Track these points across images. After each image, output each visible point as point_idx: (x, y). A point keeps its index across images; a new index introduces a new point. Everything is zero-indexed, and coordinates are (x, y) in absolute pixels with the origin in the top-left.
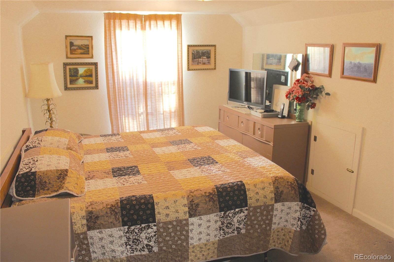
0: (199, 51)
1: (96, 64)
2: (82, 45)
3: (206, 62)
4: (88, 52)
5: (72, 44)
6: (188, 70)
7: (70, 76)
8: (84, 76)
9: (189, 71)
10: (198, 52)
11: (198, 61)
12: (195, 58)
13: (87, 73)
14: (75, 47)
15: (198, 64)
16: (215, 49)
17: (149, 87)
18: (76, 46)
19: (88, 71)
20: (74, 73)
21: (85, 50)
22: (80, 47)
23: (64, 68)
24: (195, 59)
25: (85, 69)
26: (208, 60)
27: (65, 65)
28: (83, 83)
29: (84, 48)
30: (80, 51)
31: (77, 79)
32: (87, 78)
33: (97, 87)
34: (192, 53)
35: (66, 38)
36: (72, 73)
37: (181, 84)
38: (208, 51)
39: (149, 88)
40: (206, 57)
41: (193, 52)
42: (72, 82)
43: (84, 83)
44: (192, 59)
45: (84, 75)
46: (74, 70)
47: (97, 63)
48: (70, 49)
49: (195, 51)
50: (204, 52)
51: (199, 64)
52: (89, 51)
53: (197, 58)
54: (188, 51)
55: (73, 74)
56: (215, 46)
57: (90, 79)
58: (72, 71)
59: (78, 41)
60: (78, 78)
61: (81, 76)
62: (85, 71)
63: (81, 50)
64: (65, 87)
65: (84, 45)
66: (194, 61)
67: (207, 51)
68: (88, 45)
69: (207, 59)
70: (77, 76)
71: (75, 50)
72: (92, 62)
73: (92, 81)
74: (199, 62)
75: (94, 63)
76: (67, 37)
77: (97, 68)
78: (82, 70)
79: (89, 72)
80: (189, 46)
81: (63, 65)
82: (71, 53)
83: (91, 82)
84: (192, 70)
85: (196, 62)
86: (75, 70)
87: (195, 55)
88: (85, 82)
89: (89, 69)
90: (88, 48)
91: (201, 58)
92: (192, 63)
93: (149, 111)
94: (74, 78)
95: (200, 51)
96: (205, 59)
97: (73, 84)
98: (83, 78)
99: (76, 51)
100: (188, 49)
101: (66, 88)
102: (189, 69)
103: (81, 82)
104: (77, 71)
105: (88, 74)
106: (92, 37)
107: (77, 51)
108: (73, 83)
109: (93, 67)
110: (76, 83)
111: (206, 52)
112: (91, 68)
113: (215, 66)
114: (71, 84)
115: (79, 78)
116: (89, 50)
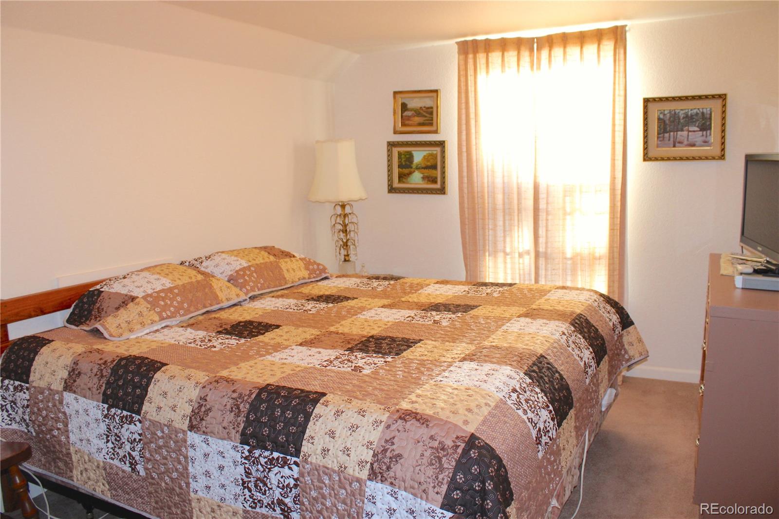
0: (677, 111)
1: (441, 144)
2: (421, 108)
3: (697, 139)
4: (431, 122)
5: (404, 107)
6: (645, 160)
7: (399, 167)
8: (423, 168)
9: (647, 163)
10: (674, 116)
11: (675, 138)
12: (665, 131)
13: (428, 161)
14: (409, 112)
15: (674, 146)
16: (724, 106)
17: (542, 195)
18: (411, 110)
19: (430, 157)
20: (405, 161)
21: (426, 117)
22: (418, 112)
23: (388, 151)
24: (667, 133)
25: (425, 153)
26: (703, 135)
27: (391, 145)
28: (420, 181)
29: (425, 114)
30: (417, 120)
31: (410, 173)
32: (428, 172)
33: (442, 191)
34: (659, 119)
35: (395, 97)
36: (403, 160)
37: (619, 192)
38: (705, 111)
39: (543, 198)
40: (698, 127)
41: (661, 116)
42: (402, 177)
43: (423, 181)
44: (658, 134)
45: (423, 166)
46: (405, 156)
47: (444, 142)
48: (402, 116)
49: (666, 112)
50: (692, 116)
51: (677, 145)
52: (432, 120)
53: (670, 131)
54: (646, 113)
55: (404, 163)
56: (723, 97)
57: (431, 172)
58: (403, 156)
59: (416, 100)
60: (412, 170)
61: (418, 168)
62: (425, 156)
63: (419, 118)
64: (389, 186)
65: (425, 107)
66: (664, 137)
67: (703, 113)
68: (432, 108)
69: (701, 133)
70: (411, 168)
71: (409, 118)
72: (435, 140)
73: (436, 178)
74: (678, 140)
75: (439, 142)
76: (395, 93)
77: (444, 152)
78: (419, 156)
79: (431, 160)
80: (647, 101)
81: (388, 146)
82: (403, 125)
83: (434, 181)
84: (656, 159)
85: (669, 140)
86: (407, 156)
87: (667, 122)
88: (423, 178)
89: (431, 155)
90: (431, 113)
91: (682, 130)
92: (659, 142)
93: (542, 249)
94: (406, 171)
95: (682, 112)
96: (694, 131)
97: (404, 182)
98: (421, 170)
99: (411, 121)
100: (646, 108)
101: (392, 190)
102: (646, 158)
103: (416, 179)
104: (410, 157)
105: (429, 164)
106: (436, 91)
107: (412, 119)
108: (404, 180)
109: (437, 150)
110: (409, 179)
111: (697, 114)
112: (435, 152)
113: (723, 150)
114: (400, 181)
115: (414, 171)
116: (432, 118)
